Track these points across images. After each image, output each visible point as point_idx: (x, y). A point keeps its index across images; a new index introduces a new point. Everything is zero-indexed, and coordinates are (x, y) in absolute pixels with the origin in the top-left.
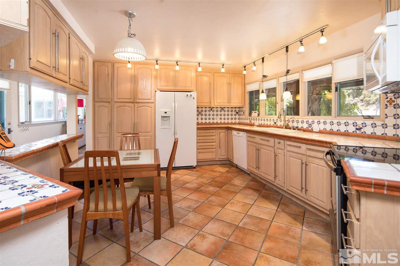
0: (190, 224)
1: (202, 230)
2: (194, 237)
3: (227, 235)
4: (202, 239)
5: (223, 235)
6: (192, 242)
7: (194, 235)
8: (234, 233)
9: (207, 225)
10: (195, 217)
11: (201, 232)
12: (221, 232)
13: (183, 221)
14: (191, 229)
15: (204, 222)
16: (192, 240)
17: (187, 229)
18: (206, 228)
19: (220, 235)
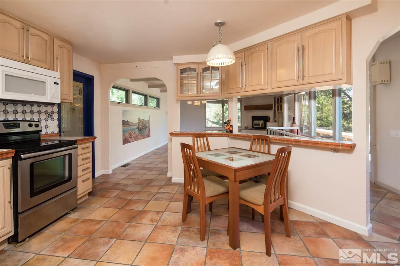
0: (169, 228)
1: (154, 226)
2: (160, 219)
3: (131, 227)
4: (153, 219)
5: (135, 226)
6: (160, 215)
7: (160, 220)
8: (124, 230)
9: (151, 231)
10: (166, 237)
11: (155, 224)
12: (137, 228)
13: (178, 230)
14: (165, 224)
15: (155, 234)
16: (160, 216)
17: (169, 223)
18: (152, 228)
19: (137, 225)
